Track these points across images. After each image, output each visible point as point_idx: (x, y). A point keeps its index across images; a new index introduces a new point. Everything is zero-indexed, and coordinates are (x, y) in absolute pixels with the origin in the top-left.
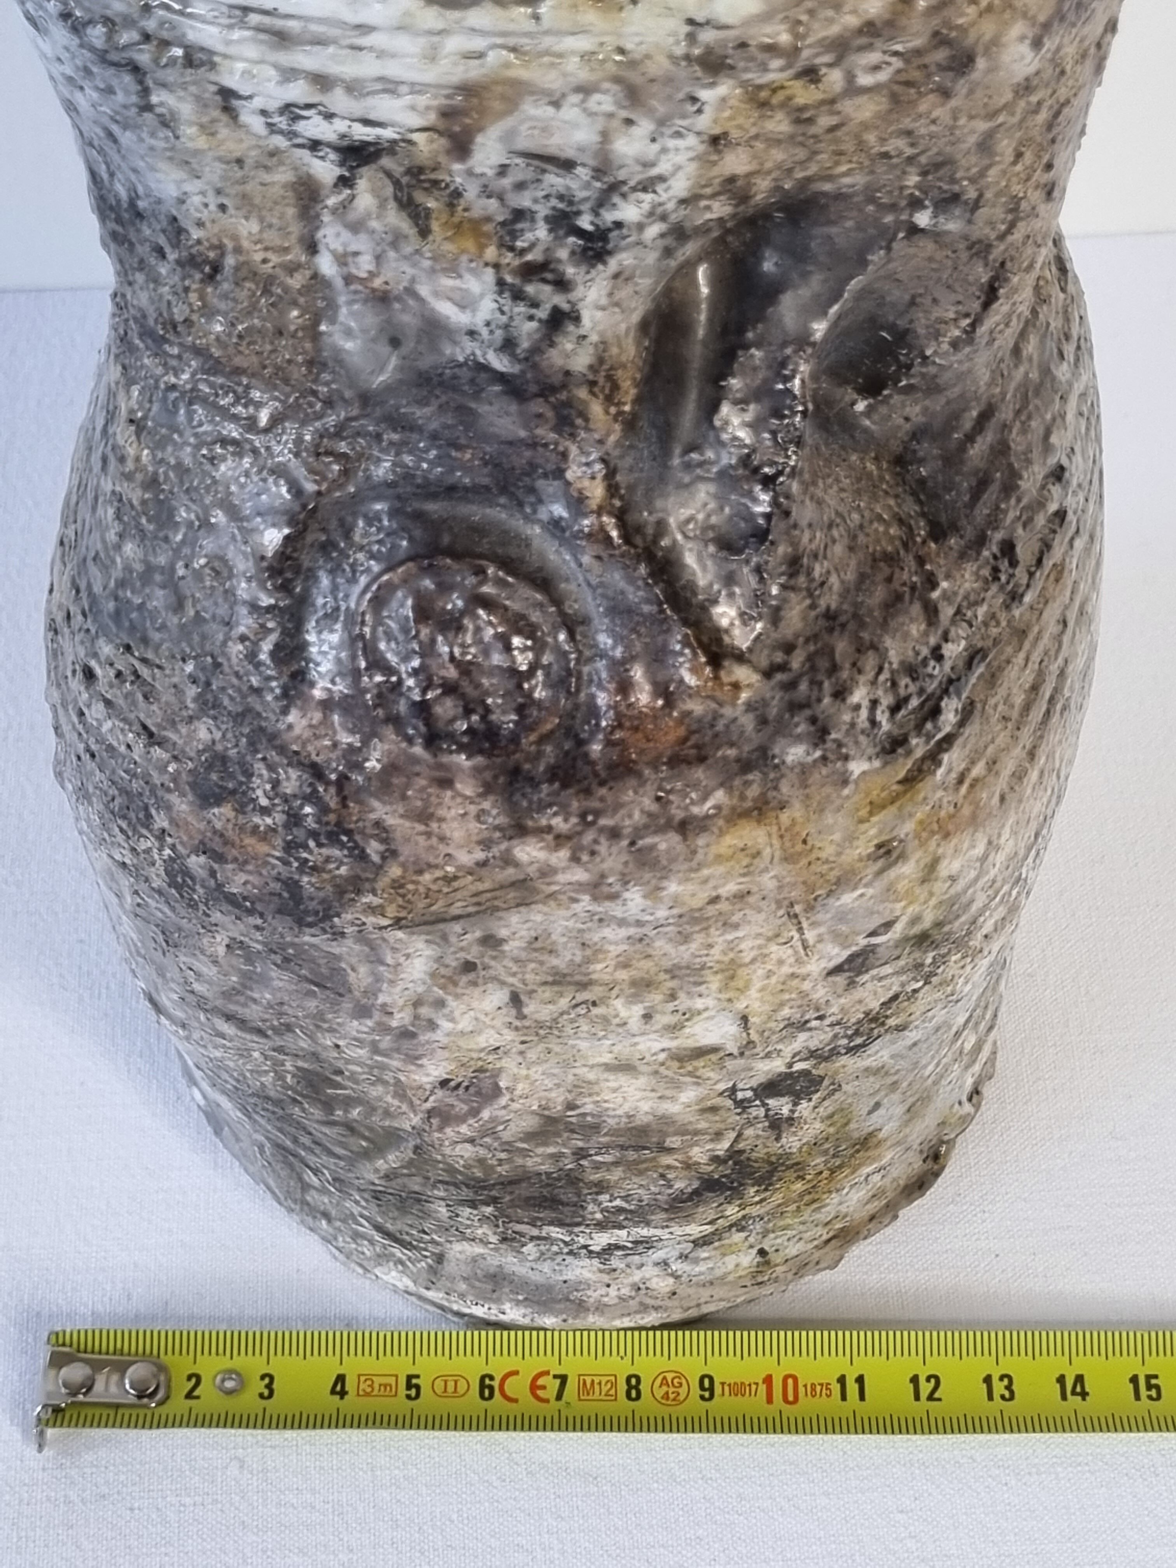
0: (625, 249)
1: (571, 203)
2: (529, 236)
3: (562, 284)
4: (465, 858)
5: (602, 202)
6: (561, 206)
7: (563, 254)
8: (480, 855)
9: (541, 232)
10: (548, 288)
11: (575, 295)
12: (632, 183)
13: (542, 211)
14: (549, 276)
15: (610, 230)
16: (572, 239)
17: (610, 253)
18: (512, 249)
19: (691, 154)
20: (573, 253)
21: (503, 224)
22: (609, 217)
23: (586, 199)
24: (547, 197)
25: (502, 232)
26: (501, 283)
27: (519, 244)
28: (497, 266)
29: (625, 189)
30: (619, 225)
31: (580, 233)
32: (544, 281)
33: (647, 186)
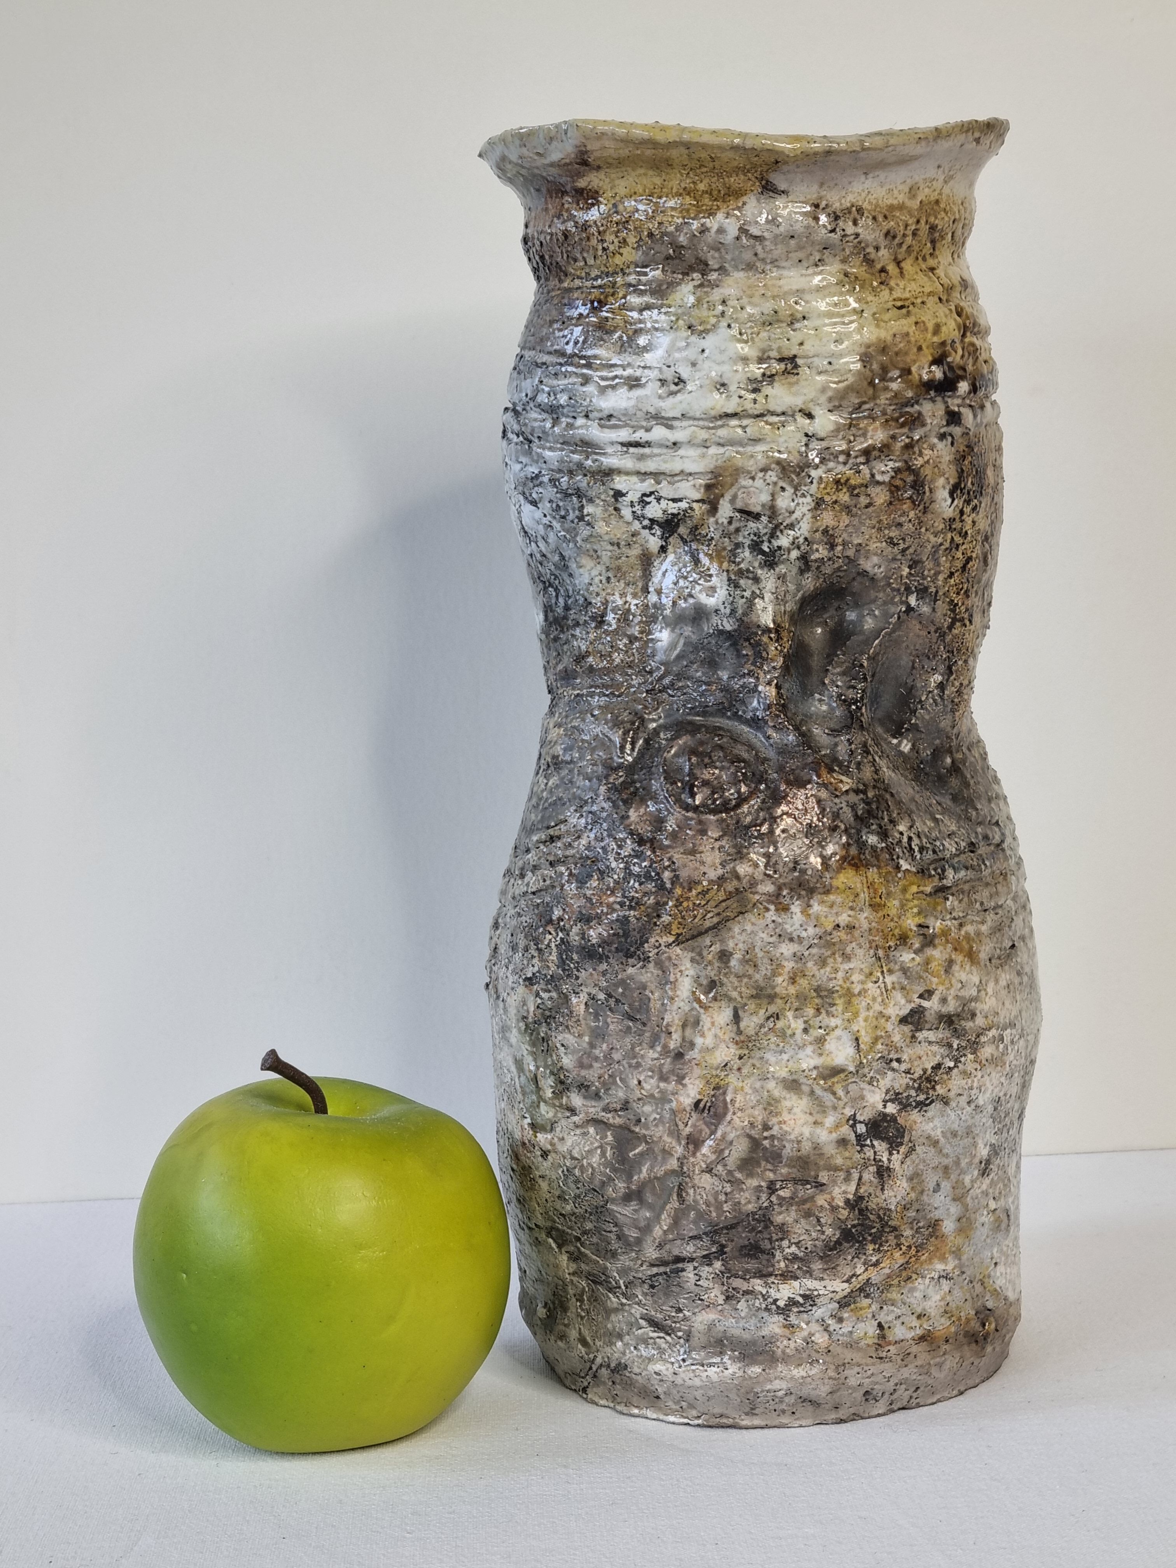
0: (783, 563)
1: (759, 537)
2: (742, 555)
3: (756, 580)
4: (713, 875)
5: (773, 535)
6: (755, 538)
7: (756, 564)
8: (720, 872)
9: (747, 553)
10: (750, 582)
11: (761, 585)
12: (785, 524)
13: (747, 542)
14: (751, 575)
15: (776, 551)
16: (760, 556)
17: (776, 564)
18: (734, 562)
19: (809, 508)
20: (760, 563)
21: (730, 551)
22: (776, 543)
23: (766, 534)
24: (749, 534)
25: (730, 555)
26: (729, 579)
27: (737, 560)
28: (728, 571)
29: (782, 527)
30: (780, 548)
31: (763, 553)
32: (748, 578)
33: (791, 526)
